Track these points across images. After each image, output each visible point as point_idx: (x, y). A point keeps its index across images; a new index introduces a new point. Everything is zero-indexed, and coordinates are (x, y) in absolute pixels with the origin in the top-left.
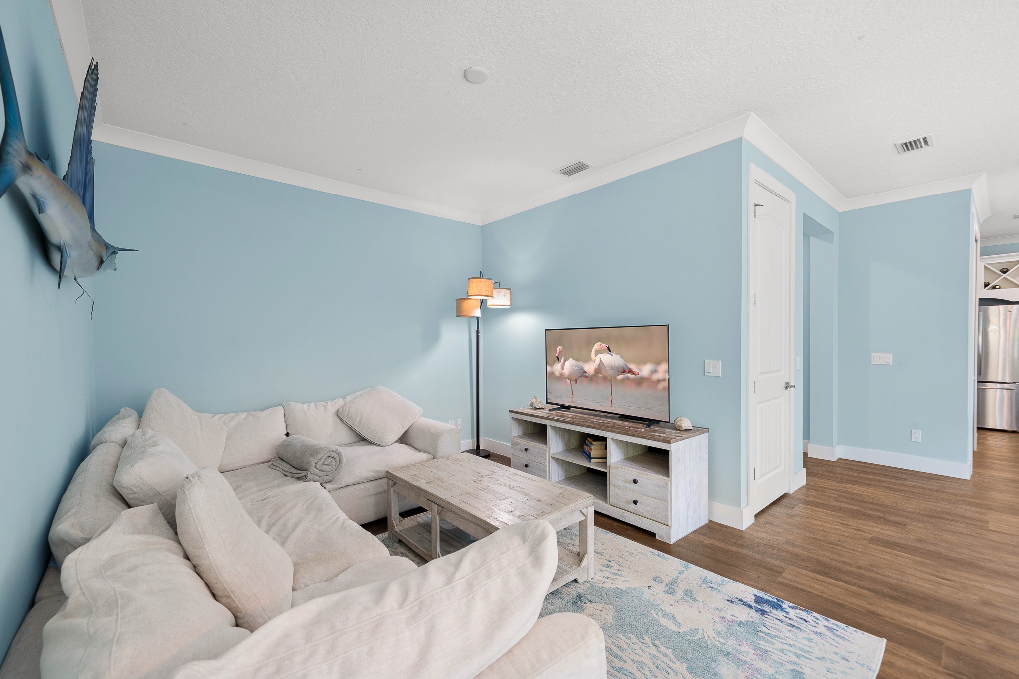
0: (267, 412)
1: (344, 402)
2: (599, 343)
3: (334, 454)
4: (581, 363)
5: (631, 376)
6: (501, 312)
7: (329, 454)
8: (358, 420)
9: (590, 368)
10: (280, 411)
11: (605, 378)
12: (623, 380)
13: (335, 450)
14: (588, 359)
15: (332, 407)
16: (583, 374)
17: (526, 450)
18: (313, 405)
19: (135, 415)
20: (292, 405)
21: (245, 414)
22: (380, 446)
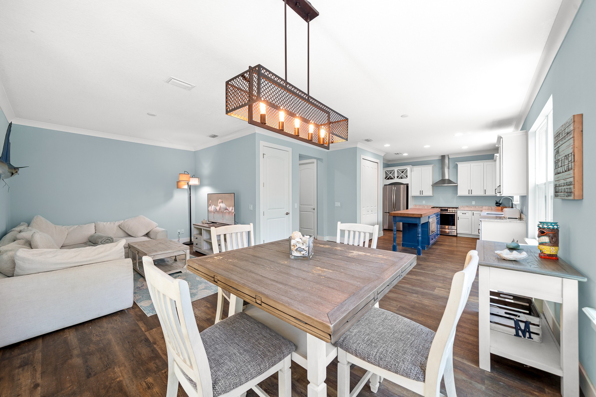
0: (87, 225)
1: (124, 221)
2: (220, 200)
3: (109, 239)
4: (216, 207)
5: (227, 211)
6: (196, 187)
7: (107, 238)
8: (127, 228)
9: (218, 208)
10: (93, 225)
11: (221, 212)
12: (225, 212)
13: (110, 237)
14: (217, 205)
15: (117, 224)
16: (216, 210)
17: (196, 238)
18: (109, 223)
19: (27, 224)
20: (99, 222)
21: (77, 226)
22: (135, 237)
